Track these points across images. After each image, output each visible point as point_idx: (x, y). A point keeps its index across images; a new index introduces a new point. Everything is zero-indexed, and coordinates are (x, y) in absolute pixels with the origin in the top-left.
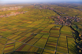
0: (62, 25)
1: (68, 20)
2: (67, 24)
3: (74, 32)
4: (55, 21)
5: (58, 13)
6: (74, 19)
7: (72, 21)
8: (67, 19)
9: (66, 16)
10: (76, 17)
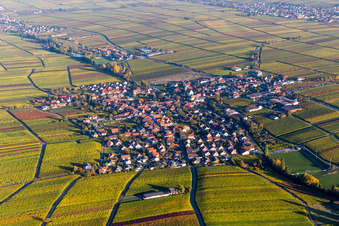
0: (190, 162)
1: (207, 106)
2: (226, 146)
3: (322, 208)
4: (104, 143)
5: (83, 60)
6: (252, 91)
7: (243, 110)
8: (197, 99)
9: (178, 78)
10: (254, 75)
